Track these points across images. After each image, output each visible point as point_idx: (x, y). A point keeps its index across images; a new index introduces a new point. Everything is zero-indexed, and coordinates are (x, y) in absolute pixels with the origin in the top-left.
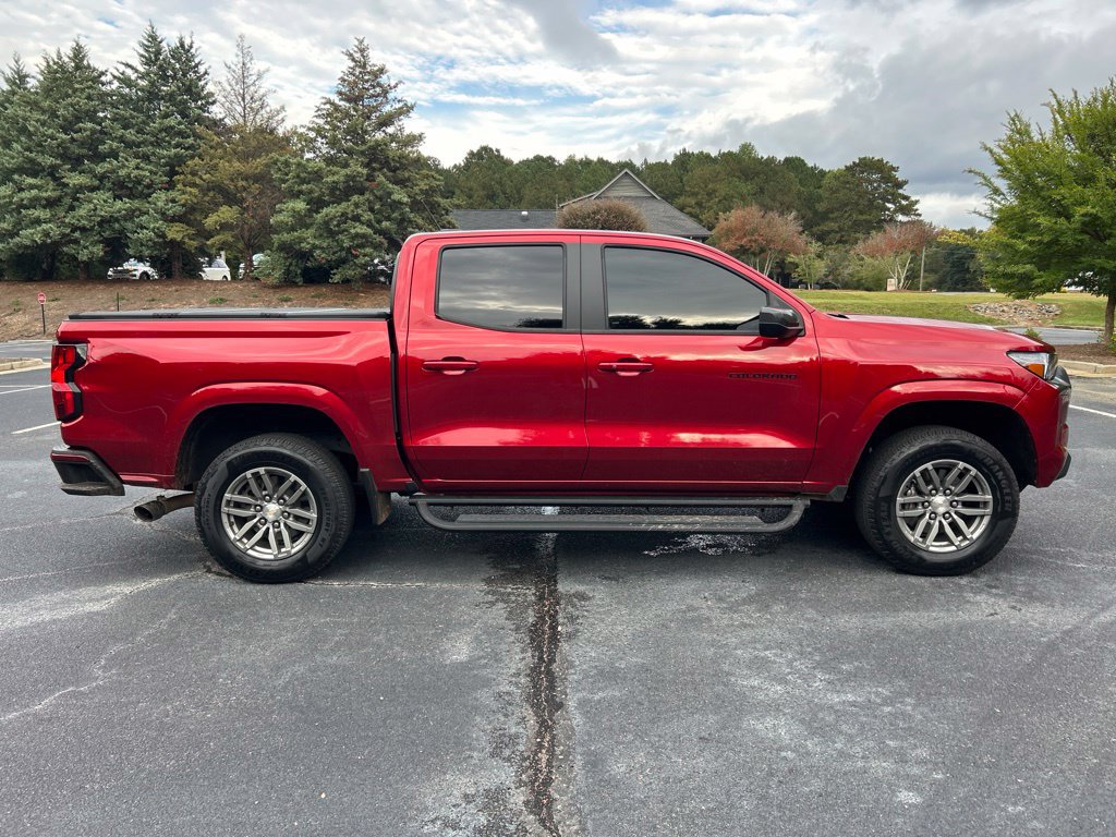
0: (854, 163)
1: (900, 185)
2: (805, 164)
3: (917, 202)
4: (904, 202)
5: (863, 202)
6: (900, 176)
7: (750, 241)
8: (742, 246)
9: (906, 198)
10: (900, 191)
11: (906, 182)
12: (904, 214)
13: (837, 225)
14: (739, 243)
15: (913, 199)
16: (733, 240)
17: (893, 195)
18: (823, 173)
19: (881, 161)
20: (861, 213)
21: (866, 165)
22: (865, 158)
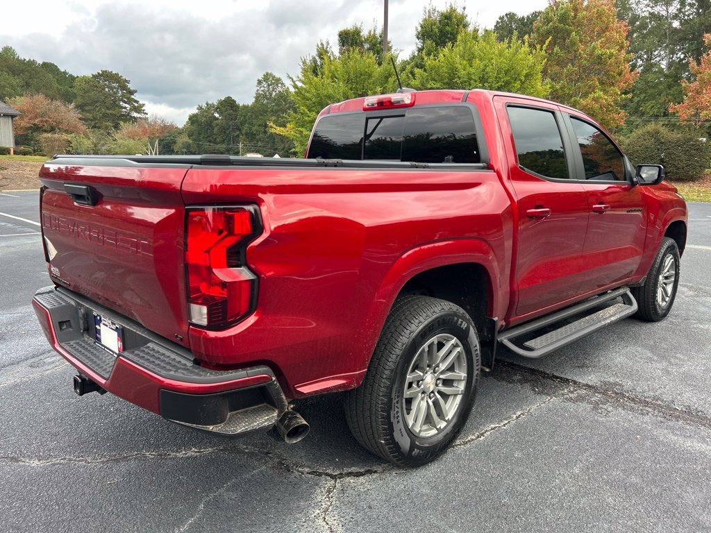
0: (98, 73)
1: (132, 93)
2: (59, 69)
3: (144, 105)
4: (136, 105)
5: (109, 101)
6: (131, 86)
7: (42, 121)
8: (35, 125)
9: (137, 102)
10: (132, 97)
11: (136, 91)
12: (136, 112)
13: (91, 115)
14: (32, 122)
15: (141, 102)
16: (26, 120)
17: (128, 98)
18: (72, 78)
19: (117, 74)
20: (108, 109)
21: (106, 76)
22: (106, 71)
